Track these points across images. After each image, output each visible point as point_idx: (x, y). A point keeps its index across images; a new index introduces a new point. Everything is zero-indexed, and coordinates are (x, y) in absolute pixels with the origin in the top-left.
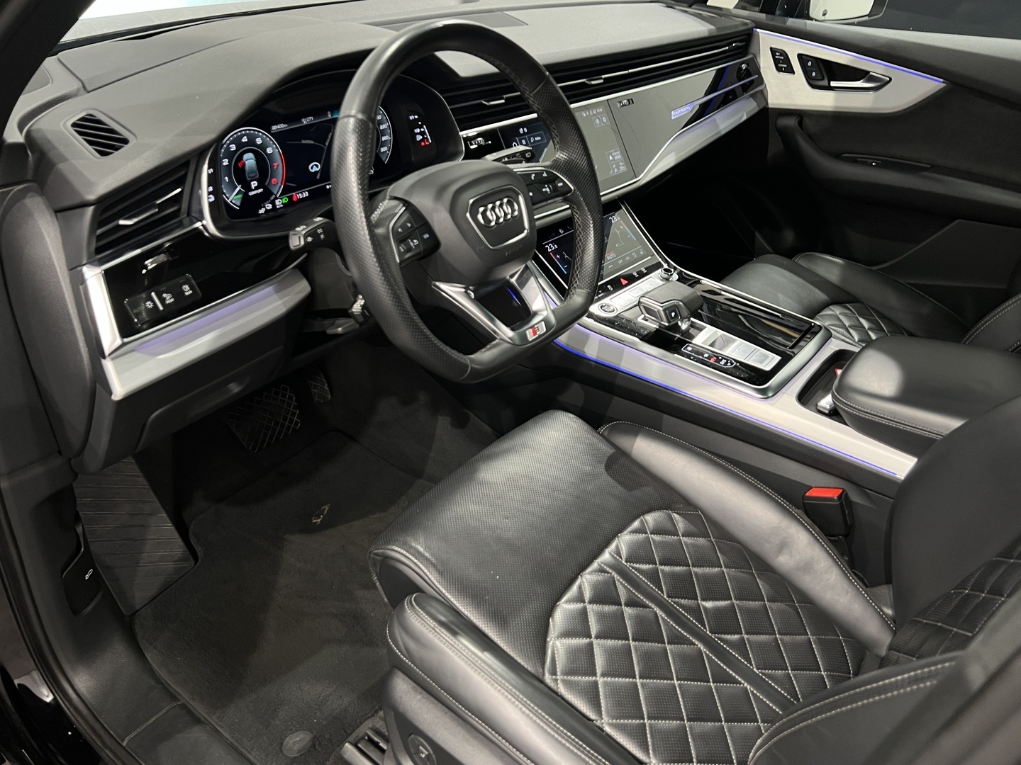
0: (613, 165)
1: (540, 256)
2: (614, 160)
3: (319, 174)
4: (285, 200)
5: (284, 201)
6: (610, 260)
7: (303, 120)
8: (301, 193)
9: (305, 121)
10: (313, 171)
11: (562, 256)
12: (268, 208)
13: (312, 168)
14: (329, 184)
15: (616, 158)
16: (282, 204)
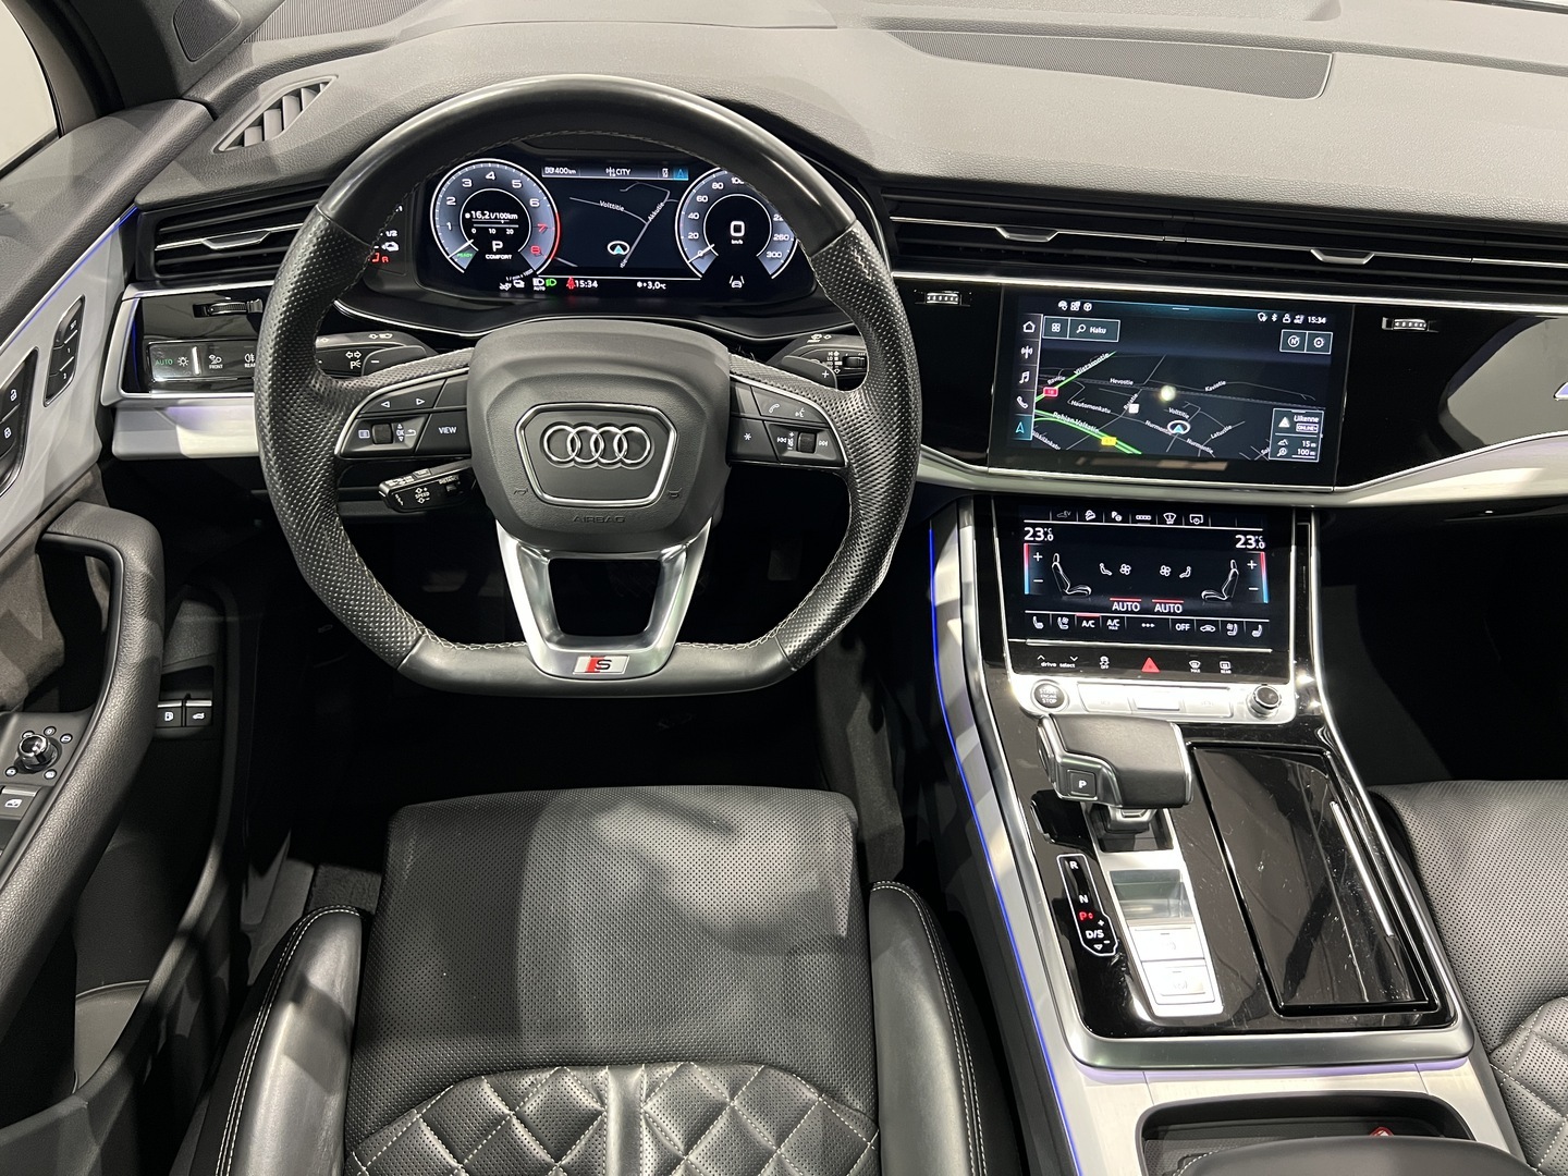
0: (1282, 438)
1: (996, 540)
2: (1292, 428)
3: (625, 261)
4: (551, 281)
5: (548, 283)
6: (1159, 613)
7: (609, 170)
8: (586, 280)
9: (612, 174)
10: (615, 253)
11: (1047, 560)
12: (517, 286)
13: (613, 248)
14: (643, 281)
15: (1299, 428)
16: (544, 285)
